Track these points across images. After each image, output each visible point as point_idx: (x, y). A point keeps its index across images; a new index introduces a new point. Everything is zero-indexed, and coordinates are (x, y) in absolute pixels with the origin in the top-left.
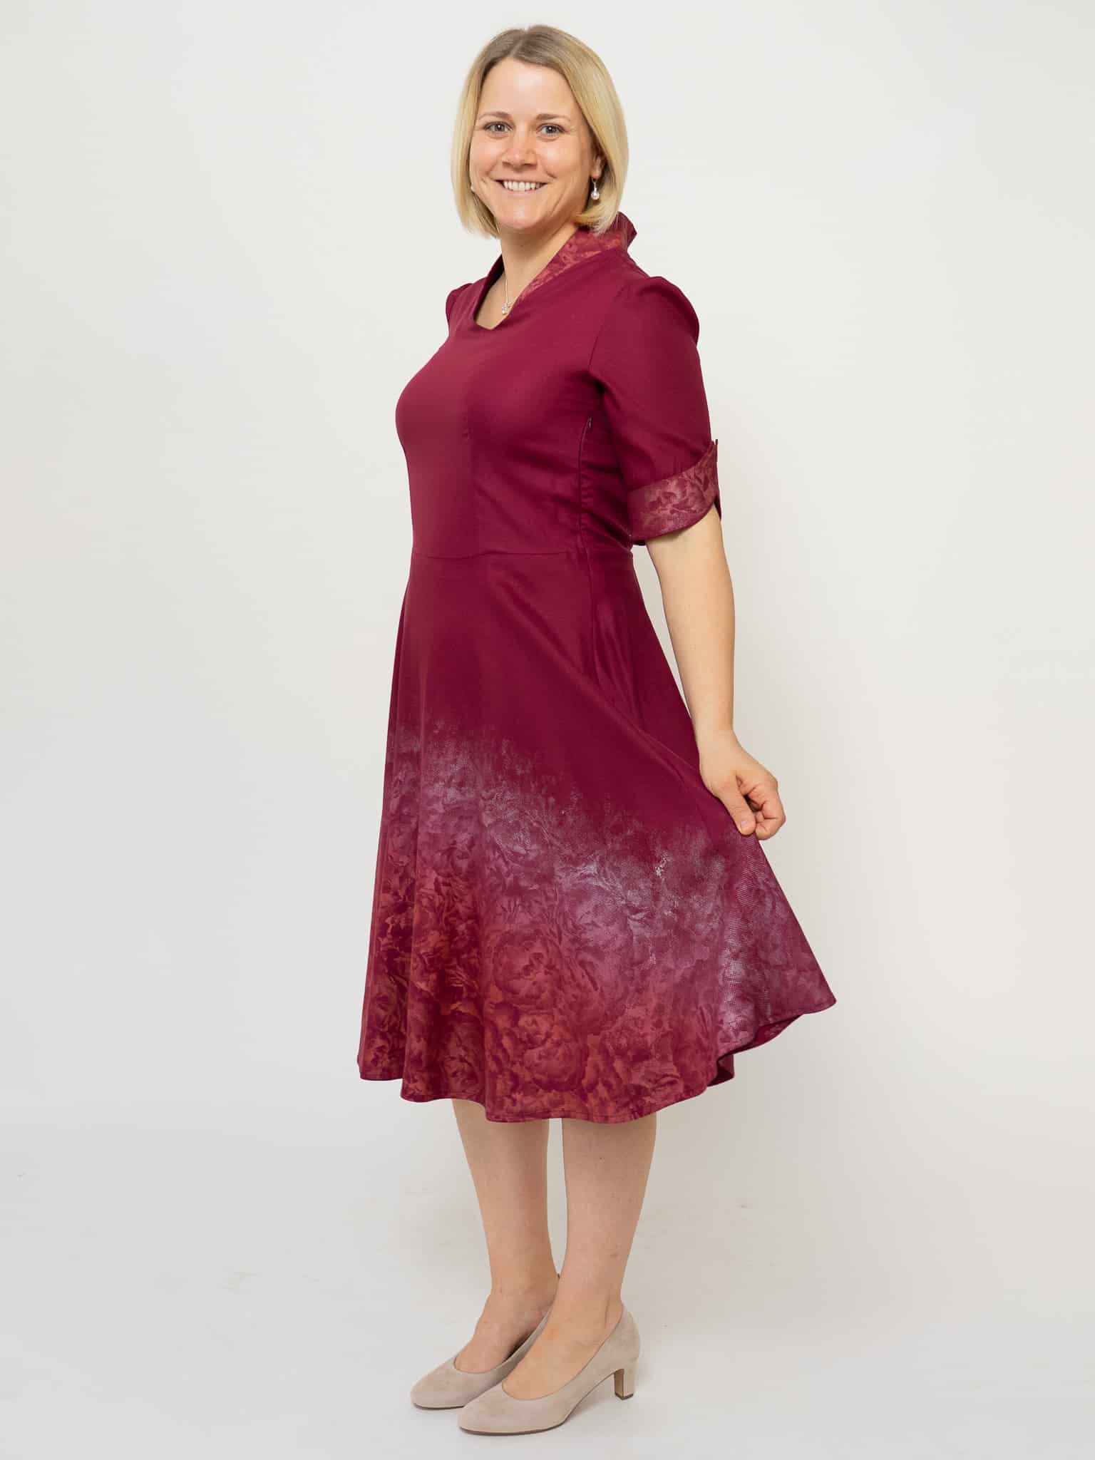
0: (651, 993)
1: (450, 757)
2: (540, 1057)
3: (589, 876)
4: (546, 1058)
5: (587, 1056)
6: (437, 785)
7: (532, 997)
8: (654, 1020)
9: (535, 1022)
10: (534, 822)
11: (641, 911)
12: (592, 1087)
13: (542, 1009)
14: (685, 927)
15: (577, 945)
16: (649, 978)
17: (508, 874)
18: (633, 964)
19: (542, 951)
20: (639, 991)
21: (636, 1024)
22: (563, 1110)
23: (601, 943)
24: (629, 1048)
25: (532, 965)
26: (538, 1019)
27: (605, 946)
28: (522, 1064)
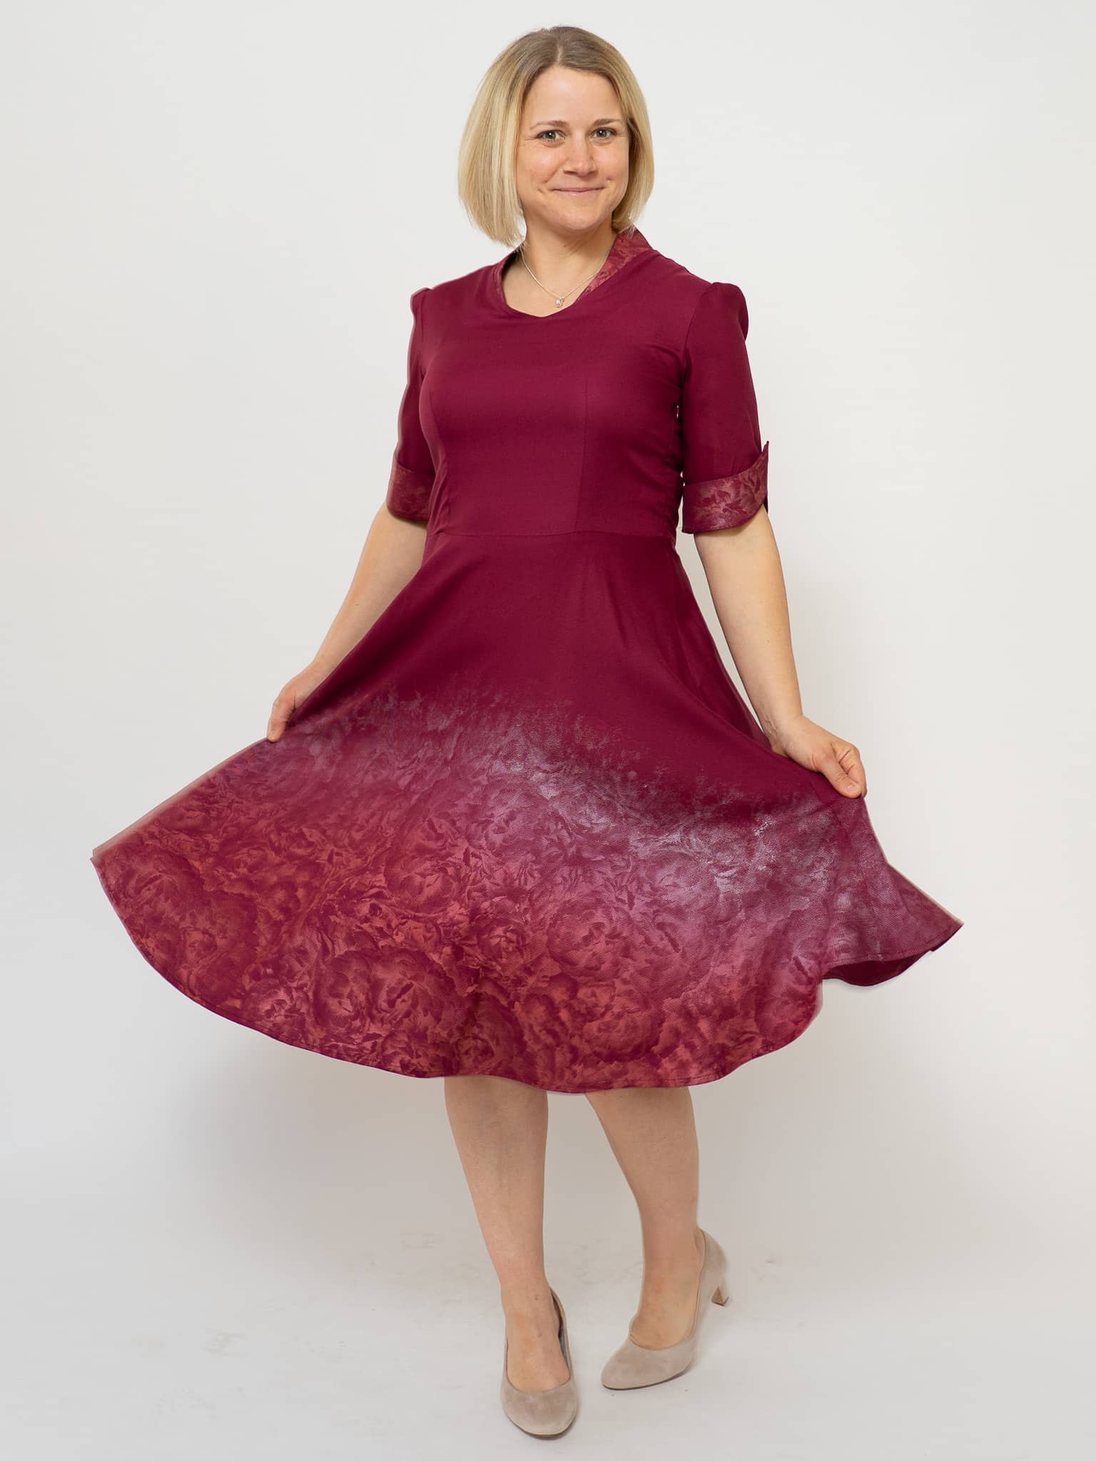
0: (737, 950)
1: (501, 730)
2: (600, 1030)
3: (672, 844)
4: (606, 1031)
5: (663, 1021)
6: (485, 758)
7: (591, 968)
8: (741, 977)
9: (594, 994)
10: (604, 795)
11: (731, 868)
12: (669, 1051)
13: (600, 981)
14: (781, 880)
15: (655, 908)
16: (736, 935)
17: (571, 845)
18: (717, 923)
19: (604, 920)
20: (724, 948)
21: (722, 983)
22: (626, 1080)
23: (683, 903)
24: (714, 1008)
25: (591, 934)
26: (598, 991)
27: (688, 906)
28: (581, 1036)
